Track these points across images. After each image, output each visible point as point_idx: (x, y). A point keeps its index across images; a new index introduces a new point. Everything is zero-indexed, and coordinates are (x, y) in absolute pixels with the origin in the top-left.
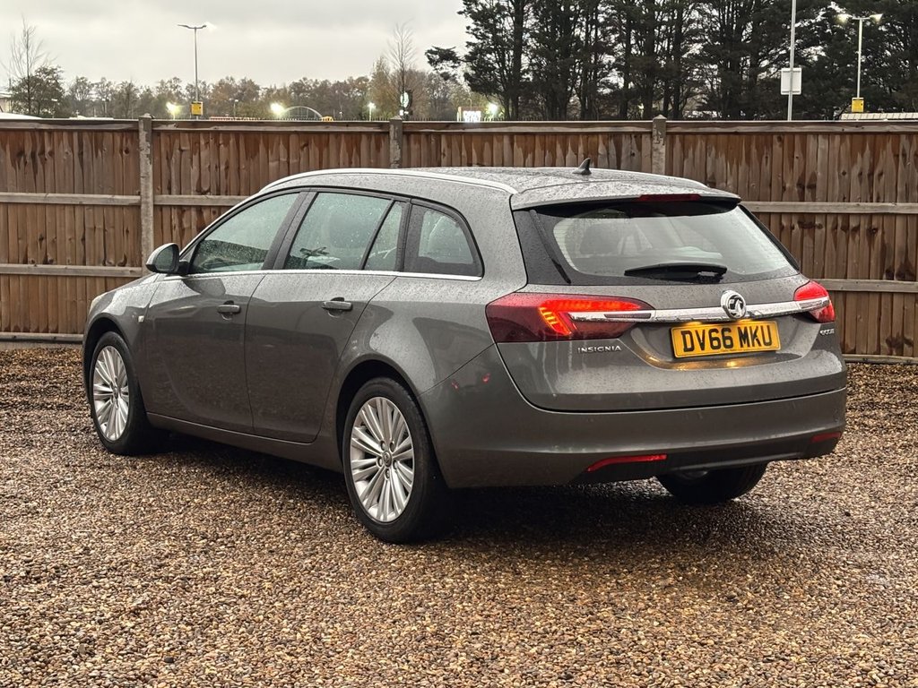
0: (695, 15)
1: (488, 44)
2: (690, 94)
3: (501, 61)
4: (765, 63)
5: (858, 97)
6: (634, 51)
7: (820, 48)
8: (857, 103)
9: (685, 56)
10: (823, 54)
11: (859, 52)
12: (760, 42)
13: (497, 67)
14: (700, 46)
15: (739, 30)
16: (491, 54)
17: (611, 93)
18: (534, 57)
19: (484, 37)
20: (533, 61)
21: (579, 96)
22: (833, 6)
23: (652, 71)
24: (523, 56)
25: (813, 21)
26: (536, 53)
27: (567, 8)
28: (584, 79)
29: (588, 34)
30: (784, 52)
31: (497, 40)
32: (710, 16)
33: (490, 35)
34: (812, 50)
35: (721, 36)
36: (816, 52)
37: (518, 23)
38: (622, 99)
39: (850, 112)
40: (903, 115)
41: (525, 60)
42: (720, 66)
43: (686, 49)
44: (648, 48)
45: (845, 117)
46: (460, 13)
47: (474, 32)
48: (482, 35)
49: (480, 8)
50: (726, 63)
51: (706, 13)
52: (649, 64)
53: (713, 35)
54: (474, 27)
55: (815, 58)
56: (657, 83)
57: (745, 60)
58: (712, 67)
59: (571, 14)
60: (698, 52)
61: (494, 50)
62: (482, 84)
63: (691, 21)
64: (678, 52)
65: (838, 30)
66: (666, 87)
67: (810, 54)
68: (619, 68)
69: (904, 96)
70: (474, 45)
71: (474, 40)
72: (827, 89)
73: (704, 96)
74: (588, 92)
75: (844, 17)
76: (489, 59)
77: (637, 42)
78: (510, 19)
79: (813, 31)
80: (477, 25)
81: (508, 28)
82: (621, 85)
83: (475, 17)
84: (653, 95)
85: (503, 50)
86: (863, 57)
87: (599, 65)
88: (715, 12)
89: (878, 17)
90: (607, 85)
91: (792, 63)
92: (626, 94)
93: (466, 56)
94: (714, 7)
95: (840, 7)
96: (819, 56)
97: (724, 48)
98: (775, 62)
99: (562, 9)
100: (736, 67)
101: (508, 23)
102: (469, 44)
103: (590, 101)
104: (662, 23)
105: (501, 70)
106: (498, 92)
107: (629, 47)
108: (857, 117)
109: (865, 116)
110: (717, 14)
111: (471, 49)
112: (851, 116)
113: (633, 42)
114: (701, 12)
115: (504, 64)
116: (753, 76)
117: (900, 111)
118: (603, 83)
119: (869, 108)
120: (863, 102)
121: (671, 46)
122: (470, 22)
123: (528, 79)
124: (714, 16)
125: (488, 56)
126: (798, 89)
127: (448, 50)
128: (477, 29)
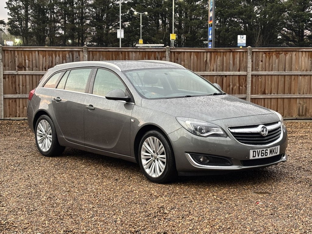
0: (87, 10)
1: (16, 18)
2: (86, 37)
3: (21, 24)
4: (111, 27)
5: (141, 39)
6: (67, 22)
7: (128, 22)
8: (141, 41)
9: (84, 24)
10: (129, 25)
11: (141, 24)
12: (109, 20)
13: (20, 26)
14: (89, 21)
15: (102, 16)
16: (17, 22)
17: (60, 36)
18: (32, 23)
19: (14, 16)
20: (32, 25)
21: (49, 37)
22: (132, 9)
23: (74, 29)
24: (28, 23)
25: (126, 14)
26: (33, 22)
27: (43, 7)
28: (51, 31)
29: (51, 16)
30: (117, 24)
31: (19, 18)
32: (92, 11)
33: (16, 16)
34: (126, 23)
35: (96, 18)
36: (127, 24)
37: (26, 11)
38: (64, 38)
39: (138, 44)
40: (155, 45)
41: (29, 24)
42: (96, 28)
43: (85, 22)
44: (72, 21)
45: (137, 45)
46: (5, 8)
47: (10, 14)
48: (13, 15)
49: (12, 6)
50: (98, 27)
51: (91, 10)
52: (72, 27)
53: (93, 17)
54: (10, 13)
55: (127, 26)
56: (76, 33)
57: (104, 26)
58: (93, 28)
59: (45, 9)
60: (89, 23)
61: (18, 21)
62: (14, 32)
63: (86, 13)
64: (82, 23)
65: (134, 17)
66: (78, 34)
67: (125, 24)
68: (62, 28)
69: (155, 39)
70: (11, 19)
71: (11, 17)
72: (131, 36)
73: (91, 37)
74: (52, 35)
75: (136, 13)
76: (16, 24)
77: (68, 19)
78: (23, 10)
79: (126, 17)
80: (11, 12)
81: (23, 13)
82: (63, 33)
83: (10, 9)
84: (74, 38)
85: (21, 21)
86: (142, 26)
87: (55, 27)
88: (94, 10)
89: (146, 13)
90: (59, 33)
91: (120, 28)
92: (65, 37)
93: (8, 23)
94: (93, 8)
95: (134, 9)
96: (128, 25)
97: (97, 22)
98: (114, 27)
99: (42, 7)
100: (102, 28)
101: (23, 12)
102: (9, 19)
103: (53, 39)
104: (76, 13)
105: (21, 28)
106: (20, 35)
107: (65, 21)
108: (141, 45)
109: (143, 45)
110: (95, 11)
111: (9, 20)
112: (139, 45)
113: (66, 19)
114: (89, 10)
115: (22, 25)
116: (107, 31)
117: (154, 44)
118: (57, 33)
119: (145, 42)
120: (142, 40)
121: (80, 21)
122: (9, 11)
123: (31, 31)
124: (93, 11)
125: (16, 23)
126: (123, 36)
127: (2, 20)
128: (11, 14)
